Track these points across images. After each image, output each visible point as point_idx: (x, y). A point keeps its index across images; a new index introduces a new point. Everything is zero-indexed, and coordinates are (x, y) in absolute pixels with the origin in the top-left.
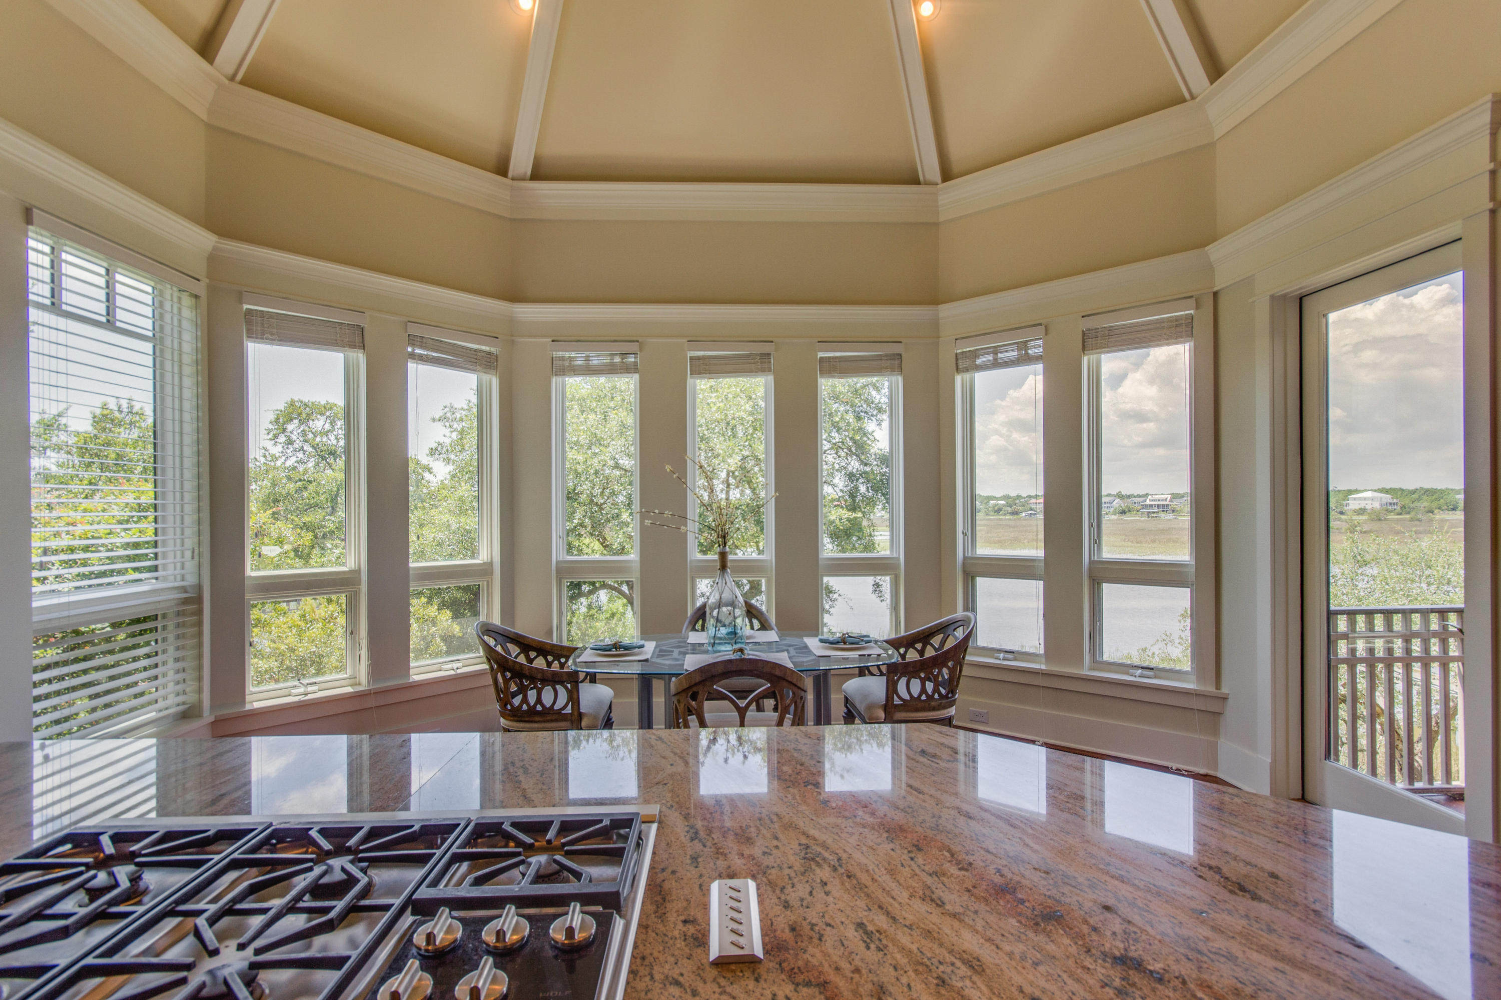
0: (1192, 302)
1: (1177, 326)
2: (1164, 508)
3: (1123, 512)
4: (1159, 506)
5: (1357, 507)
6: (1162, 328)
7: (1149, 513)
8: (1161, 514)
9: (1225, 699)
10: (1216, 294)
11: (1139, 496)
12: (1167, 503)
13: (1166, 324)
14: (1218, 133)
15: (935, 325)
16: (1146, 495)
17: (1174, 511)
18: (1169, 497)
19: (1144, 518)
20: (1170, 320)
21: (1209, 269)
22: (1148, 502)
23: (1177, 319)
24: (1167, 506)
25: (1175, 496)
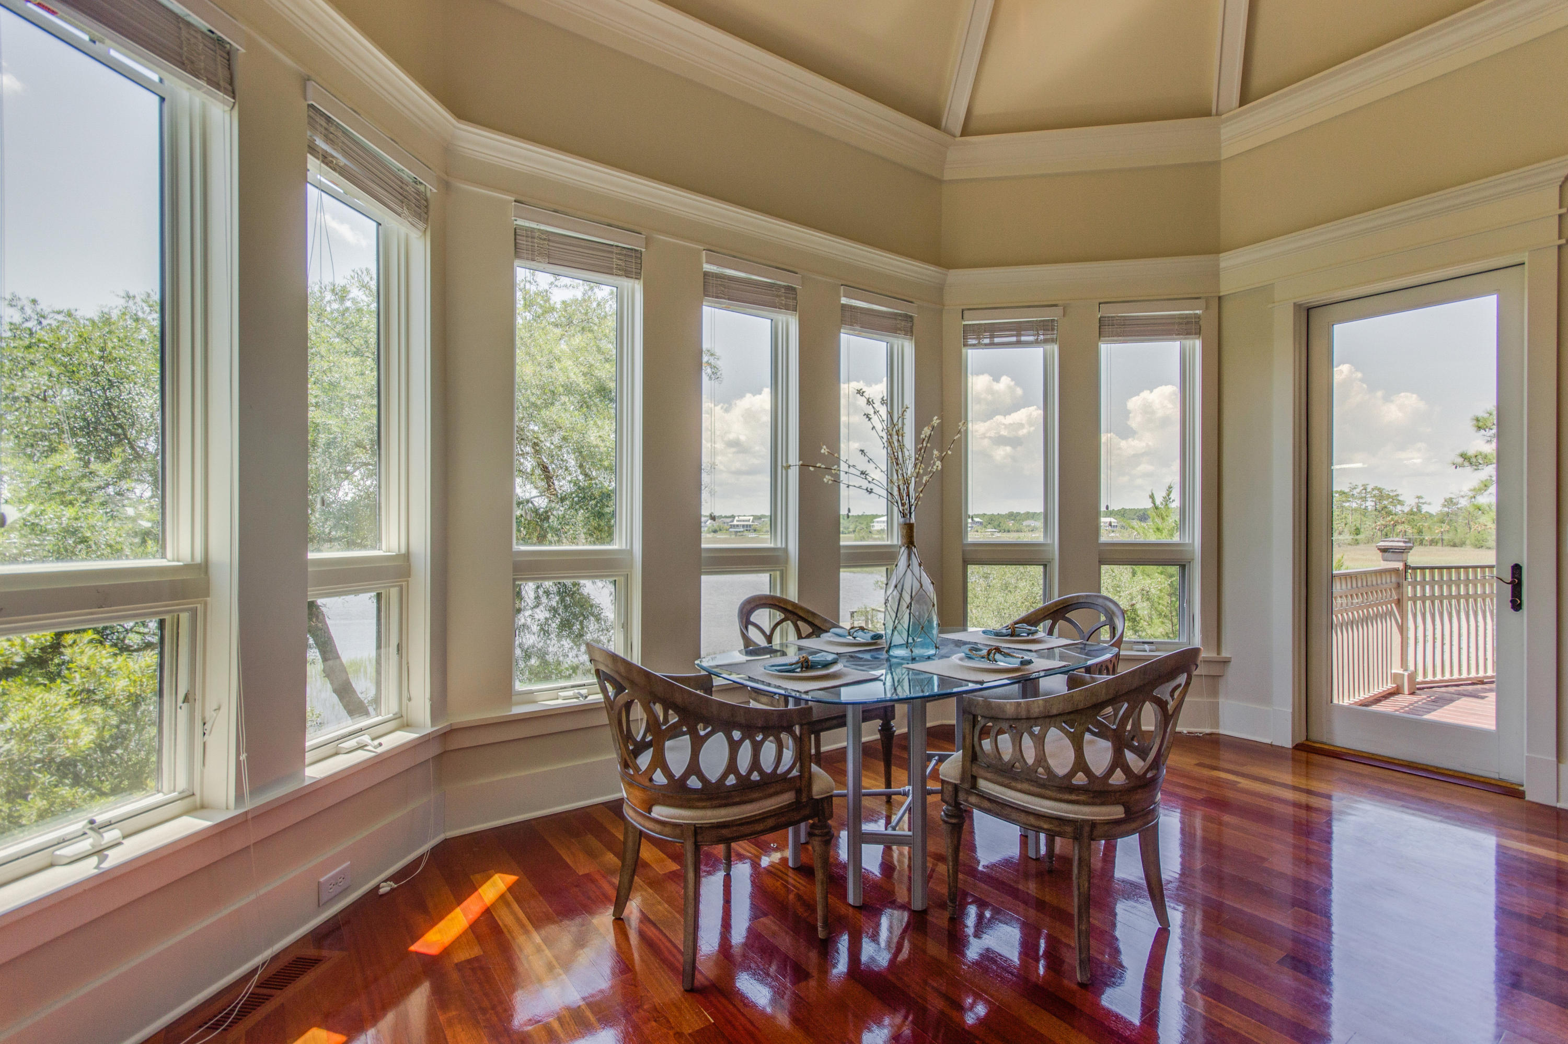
0: (1202, 303)
1: (1187, 323)
2: (748, 528)
3: (715, 531)
4: (743, 526)
5: (879, 528)
6: (1173, 324)
7: (737, 532)
8: (746, 533)
9: (1226, 662)
10: (1220, 298)
11: (726, 517)
12: (750, 523)
13: (1177, 321)
14: (1226, 154)
15: (940, 289)
16: (733, 517)
17: (755, 530)
18: (751, 518)
19: (733, 536)
20: (1181, 317)
21: (1215, 275)
22: (735, 523)
23: (1187, 316)
24: (750, 526)
25: (757, 518)
